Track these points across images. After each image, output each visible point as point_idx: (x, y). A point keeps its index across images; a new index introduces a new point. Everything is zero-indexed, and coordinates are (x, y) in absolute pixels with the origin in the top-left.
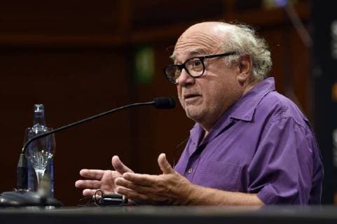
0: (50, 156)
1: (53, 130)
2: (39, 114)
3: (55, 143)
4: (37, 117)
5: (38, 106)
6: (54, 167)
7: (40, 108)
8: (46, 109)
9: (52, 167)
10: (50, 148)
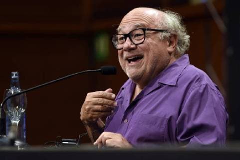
0: (23, 111)
1: (25, 90)
2: (15, 79)
3: (26, 101)
4: (13, 81)
5: (14, 73)
6: (26, 120)
7: (16, 75)
8: (20, 75)
9: (25, 119)
10: (23, 105)
